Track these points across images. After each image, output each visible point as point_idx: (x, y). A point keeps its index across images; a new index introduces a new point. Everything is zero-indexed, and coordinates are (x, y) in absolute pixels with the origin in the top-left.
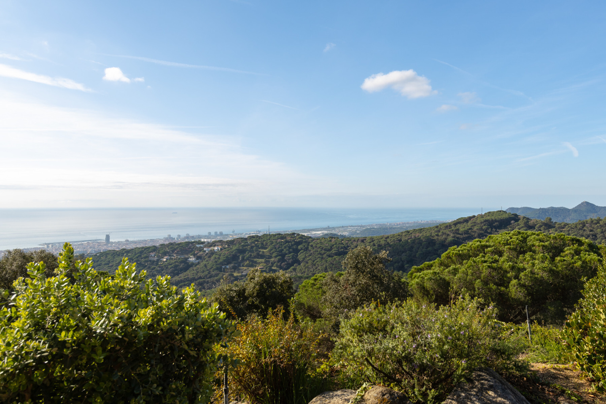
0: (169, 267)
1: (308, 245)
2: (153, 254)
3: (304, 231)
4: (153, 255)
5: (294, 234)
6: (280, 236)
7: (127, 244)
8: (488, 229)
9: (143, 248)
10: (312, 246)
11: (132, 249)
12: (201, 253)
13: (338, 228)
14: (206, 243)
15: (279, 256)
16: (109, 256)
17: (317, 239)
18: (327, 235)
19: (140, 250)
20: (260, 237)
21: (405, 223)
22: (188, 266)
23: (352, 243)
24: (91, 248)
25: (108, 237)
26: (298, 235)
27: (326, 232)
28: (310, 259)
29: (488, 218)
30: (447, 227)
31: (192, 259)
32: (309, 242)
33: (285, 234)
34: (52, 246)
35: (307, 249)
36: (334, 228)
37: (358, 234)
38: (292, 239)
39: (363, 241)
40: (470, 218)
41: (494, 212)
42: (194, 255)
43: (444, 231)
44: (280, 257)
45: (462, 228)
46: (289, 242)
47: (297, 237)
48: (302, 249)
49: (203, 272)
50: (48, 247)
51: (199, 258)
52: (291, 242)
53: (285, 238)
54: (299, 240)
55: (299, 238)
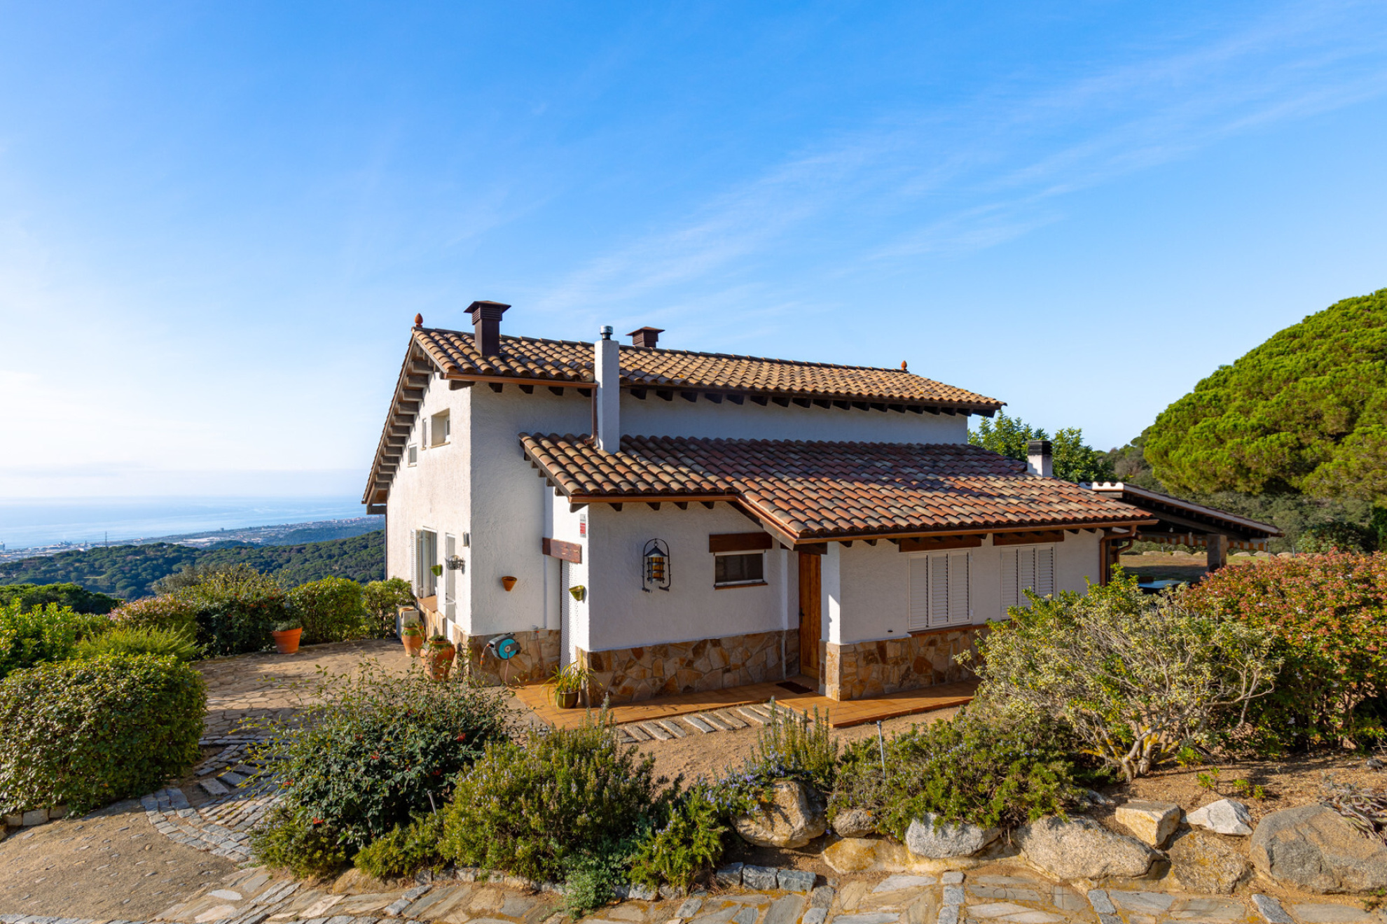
5: (162, 544)
6: (132, 549)
20: (84, 553)
23: (281, 555)
26: (171, 546)
27: (213, 539)
32: (195, 557)
33: (143, 546)
36: (232, 532)
37: (281, 539)
38: (159, 554)
39: (299, 551)
46: (152, 560)
47: (170, 550)
52: (156, 559)
53: (144, 552)
54: (175, 554)
55: (173, 552)
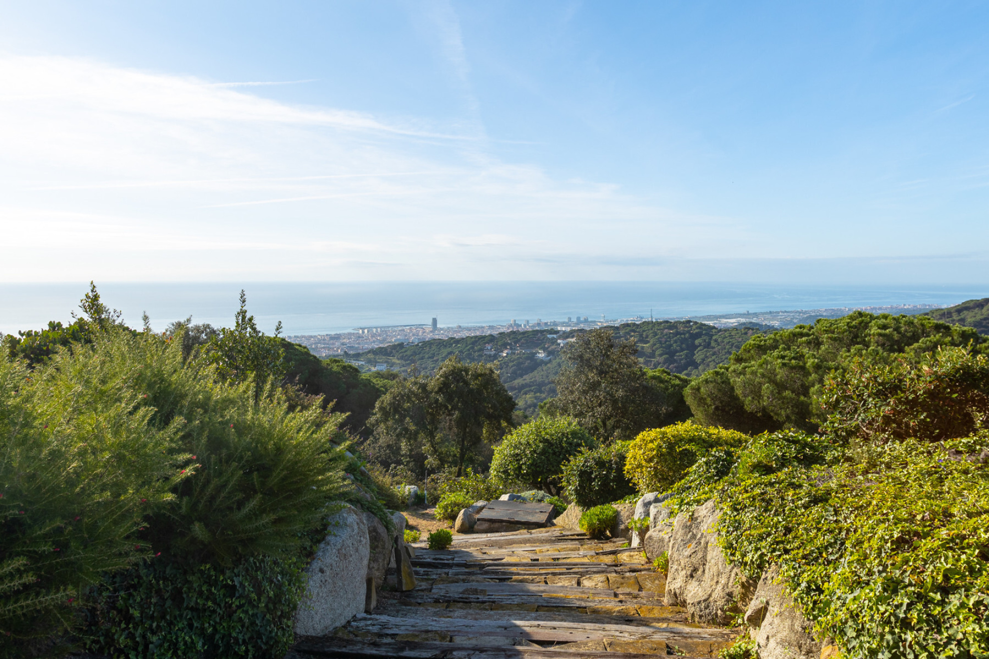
0: (511, 364)
1: (711, 339)
2: (489, 346)
3: (709, 318)
4: (489, 348)
5: (689, 322)
6: (669, 324)
7: (459, 332)
9: (476, 337)
10: (716, 341)
11: (463, 339)
12: (553, 347)
13: (763, 314)
14: (561, 333)
15: (666, 354)
16: (434, 347)
17: (725, 331)
18: (744, 324)
19: (473, 340)
20: (638, 325)
22: (536, 364)
24: (413, 335)
25: (435, 321)
26: (696, 323)
27: (743, 320)
28: (714, 360)
31: (541, 355)
32: (713, 335)
33: (675, 322)
34: (368, 332)
35: (708, 346)
36: (756, 315)
38: (686, 329)
42: (544, 349)
44: (667, 356)
45: (972, 316)
46: (681, 334)
47: (694, 327)
48: (700, 345)
49: (556, 373)
50: (363, 332)
51: (550, 353)
52: (684, 334)
53: (676, 327)
54: (697, 331)
55: (697, 328)
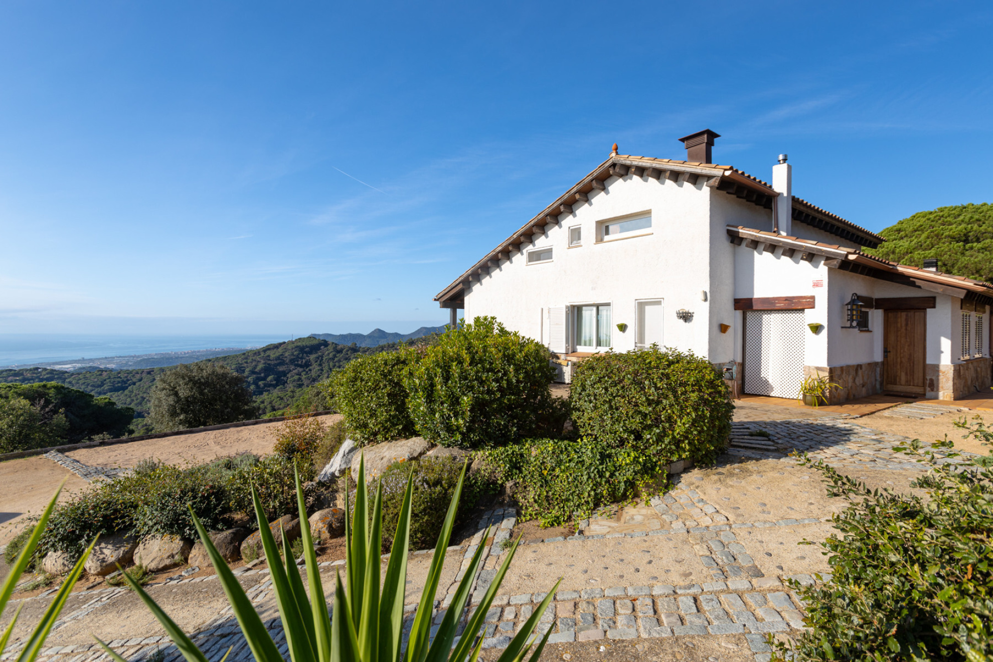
3: (50, 364)
5: (37, 369)
6: (13, 372)
8: (299, 354)
13: (99, 359)
21: (195, 352)
23: (133, 376)
26: (45, 369)
27: (79, 365)
29: (299, 344)
30: (255, 353)
32: (65, 379)
33: (20, 370)
36: (91, 360)
37: (130, 366)
38: (35, 375)
39: (149, 373)
40: (280, 344)
41: (304, 338)
43: (254, 358)
45: (273, 354)
47: (44, 373)
53: (22, 374)
55: (47, 374)
